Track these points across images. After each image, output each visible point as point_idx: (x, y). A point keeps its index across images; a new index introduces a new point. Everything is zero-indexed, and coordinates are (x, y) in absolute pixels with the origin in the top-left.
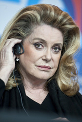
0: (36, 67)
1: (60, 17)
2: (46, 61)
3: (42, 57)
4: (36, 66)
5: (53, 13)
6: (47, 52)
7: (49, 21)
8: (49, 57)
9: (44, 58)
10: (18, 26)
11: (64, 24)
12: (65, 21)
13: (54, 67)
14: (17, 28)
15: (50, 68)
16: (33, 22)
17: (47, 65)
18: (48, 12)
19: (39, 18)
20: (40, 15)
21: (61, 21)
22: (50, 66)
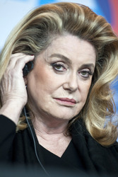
0: (53, 100)
1: (93, 24)
2: (70, 91)
3: (62, 85)
4: (54, 98)
5: (82, 18)
6: (71, 77)
7: (76, 29)
8: (74, 86)
9: (66, 86)
10: (29, 35)
11: (99, 36)
12: (100, 30)
13: (81, 101)
14: (27, 37)
15: (75, 103)
16: (51, 30)
17: (70, 97)
18: (76, 15)
19: (61, 24)
20: (63, 19)
21: (95, 30)
22: (75, 99)
